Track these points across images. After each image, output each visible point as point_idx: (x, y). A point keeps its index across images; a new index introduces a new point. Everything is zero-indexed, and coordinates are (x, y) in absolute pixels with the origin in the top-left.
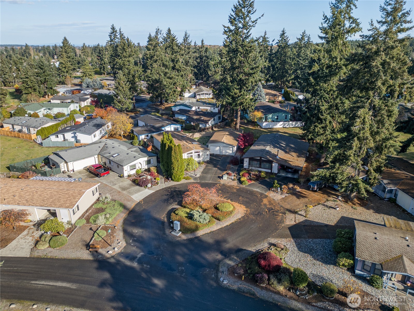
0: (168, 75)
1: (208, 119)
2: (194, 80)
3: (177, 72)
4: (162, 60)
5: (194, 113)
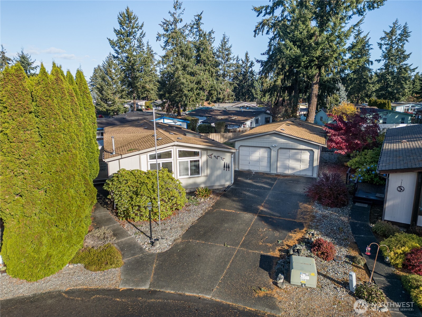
0: (189, 69)
1: (245, 118)
2: (232, 96)
3: (202, 66)
4: (181, 47)
5: (221, 113)
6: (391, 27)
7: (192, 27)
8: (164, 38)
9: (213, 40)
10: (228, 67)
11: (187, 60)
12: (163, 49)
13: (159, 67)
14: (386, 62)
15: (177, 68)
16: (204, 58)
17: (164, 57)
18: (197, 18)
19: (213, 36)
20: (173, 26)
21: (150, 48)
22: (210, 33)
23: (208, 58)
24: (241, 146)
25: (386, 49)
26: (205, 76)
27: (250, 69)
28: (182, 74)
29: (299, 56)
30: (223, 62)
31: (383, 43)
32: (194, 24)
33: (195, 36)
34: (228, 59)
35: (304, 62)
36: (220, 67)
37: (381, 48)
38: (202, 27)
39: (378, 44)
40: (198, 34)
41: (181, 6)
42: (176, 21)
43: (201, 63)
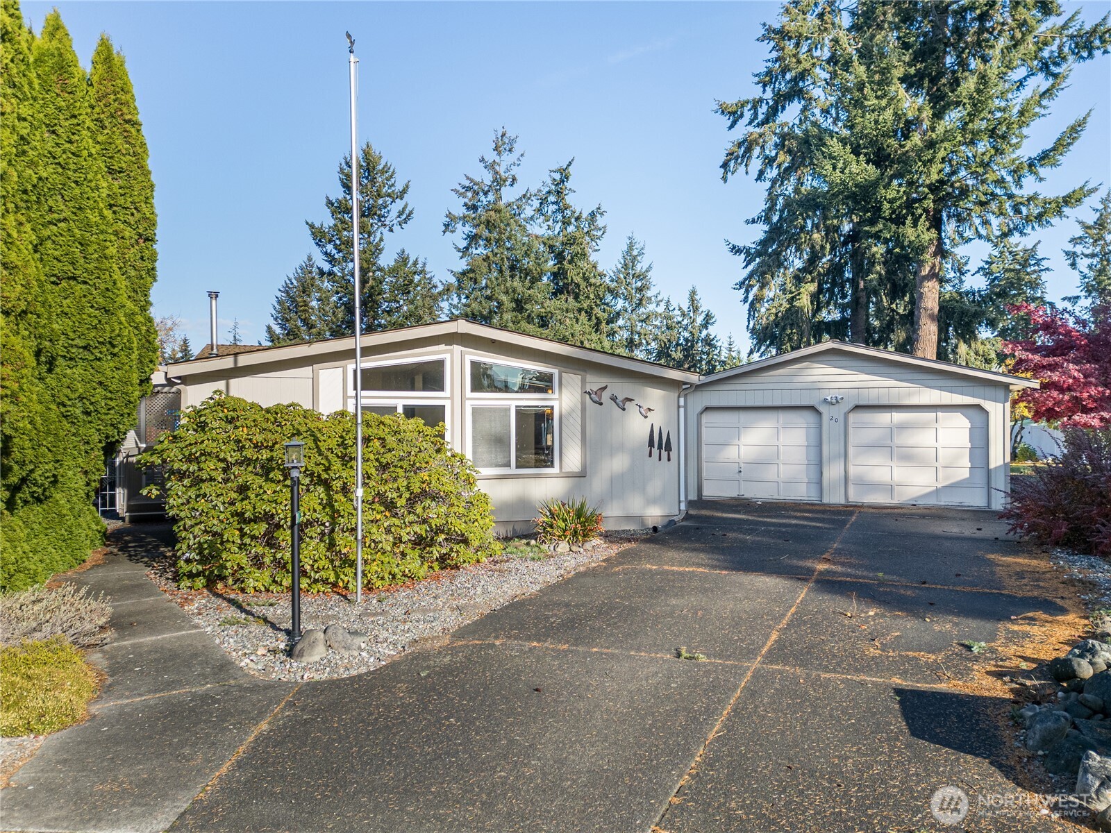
6: (1096, 210)
7: (543, 201)
8: (464, 225)
9: (600, 233)
10: (642, 321)
11: (527, 283)
12: (461, 254)
13: (448, 300)
14: (1093, 303)
15: (500, 304)
16: (574, 278)
17: (464, 273)
18: (557, 176)
19: (600, 222)
20: (491, 197)
21: (430, 279)
22: (593, 215)
23: (586, 279)
24: (707, 409)
25: (1090, 267)
26: (578, 328)
27: (704, 333)
28: (513, 322)
29: (875, 184)
30: (629, 309)
31: (1079, 253)
32: (549, 192)
33: (550, 223)
34: (641, 300)
35: (891, 202)
36: (621, 322)
37: (1073, 265)
38: (569, 199)
39: (1067, 253)
40: (559, 217)
41: (515, 145)
42: (499, 182)
43: (568, 292)
